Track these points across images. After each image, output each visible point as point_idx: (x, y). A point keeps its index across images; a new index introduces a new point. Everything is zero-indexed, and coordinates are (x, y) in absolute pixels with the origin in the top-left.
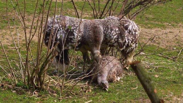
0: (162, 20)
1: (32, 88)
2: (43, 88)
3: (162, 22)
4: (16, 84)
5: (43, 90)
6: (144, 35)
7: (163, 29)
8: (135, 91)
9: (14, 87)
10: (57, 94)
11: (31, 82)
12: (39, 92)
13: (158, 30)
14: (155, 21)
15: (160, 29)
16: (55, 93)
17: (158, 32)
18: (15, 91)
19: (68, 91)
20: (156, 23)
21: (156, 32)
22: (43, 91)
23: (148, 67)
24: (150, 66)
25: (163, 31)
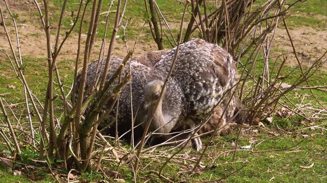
0: (308, 8)
1: (59, 163)
2: (89, 166)
3: (311, 13)
4: (17, 155)
5: (88, 170)
6: (279, 43)
7: (318, 28)
8: (310, 172)
9: (14, 164)
10: (125, 180)
11: (60, 150)
12: (79, 174)
13: (307, 31)
14: (294, 11)
15: (311, 30)
16: (119, 177)
17: (308, 36)
18: (20, 173)
19: (150, 173)
20: (298, 15)
21: (304, 36)
22: (90, 173)
23: (316, 117)
24: (319, 116)
25: (319, 33)
